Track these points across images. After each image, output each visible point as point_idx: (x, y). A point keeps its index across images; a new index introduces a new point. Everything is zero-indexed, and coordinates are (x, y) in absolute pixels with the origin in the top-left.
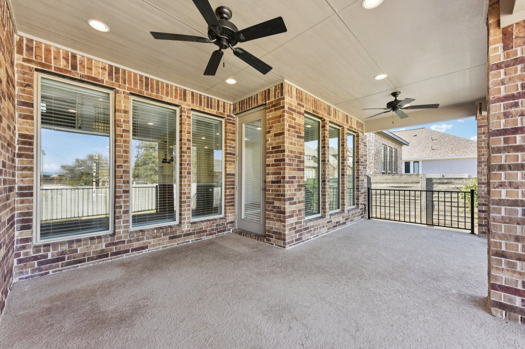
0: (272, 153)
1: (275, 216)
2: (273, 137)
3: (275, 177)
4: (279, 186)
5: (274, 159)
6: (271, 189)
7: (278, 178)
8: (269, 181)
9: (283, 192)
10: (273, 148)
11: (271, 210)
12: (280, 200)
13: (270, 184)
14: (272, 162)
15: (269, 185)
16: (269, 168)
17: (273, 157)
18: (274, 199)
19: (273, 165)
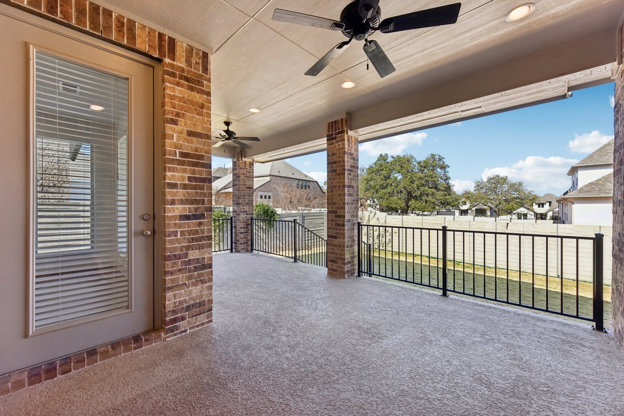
0: (180, 163)
1: (190, 278)
2: (185, 135)
3: (189, 208)
4: (200, 224)
5: (187, 175)
6: (179, 230)
7: (196, 210)
8: (174, 217)
9: (207, 233)
10: (183, 155)
11: (180, 270)
12: (200, 247)
13: (177, 222)
14: (183, 180)
15: (175, 224)
16: (175, 190)
17: (185, 171)
18: (188, 248)
19: (185, 187)
